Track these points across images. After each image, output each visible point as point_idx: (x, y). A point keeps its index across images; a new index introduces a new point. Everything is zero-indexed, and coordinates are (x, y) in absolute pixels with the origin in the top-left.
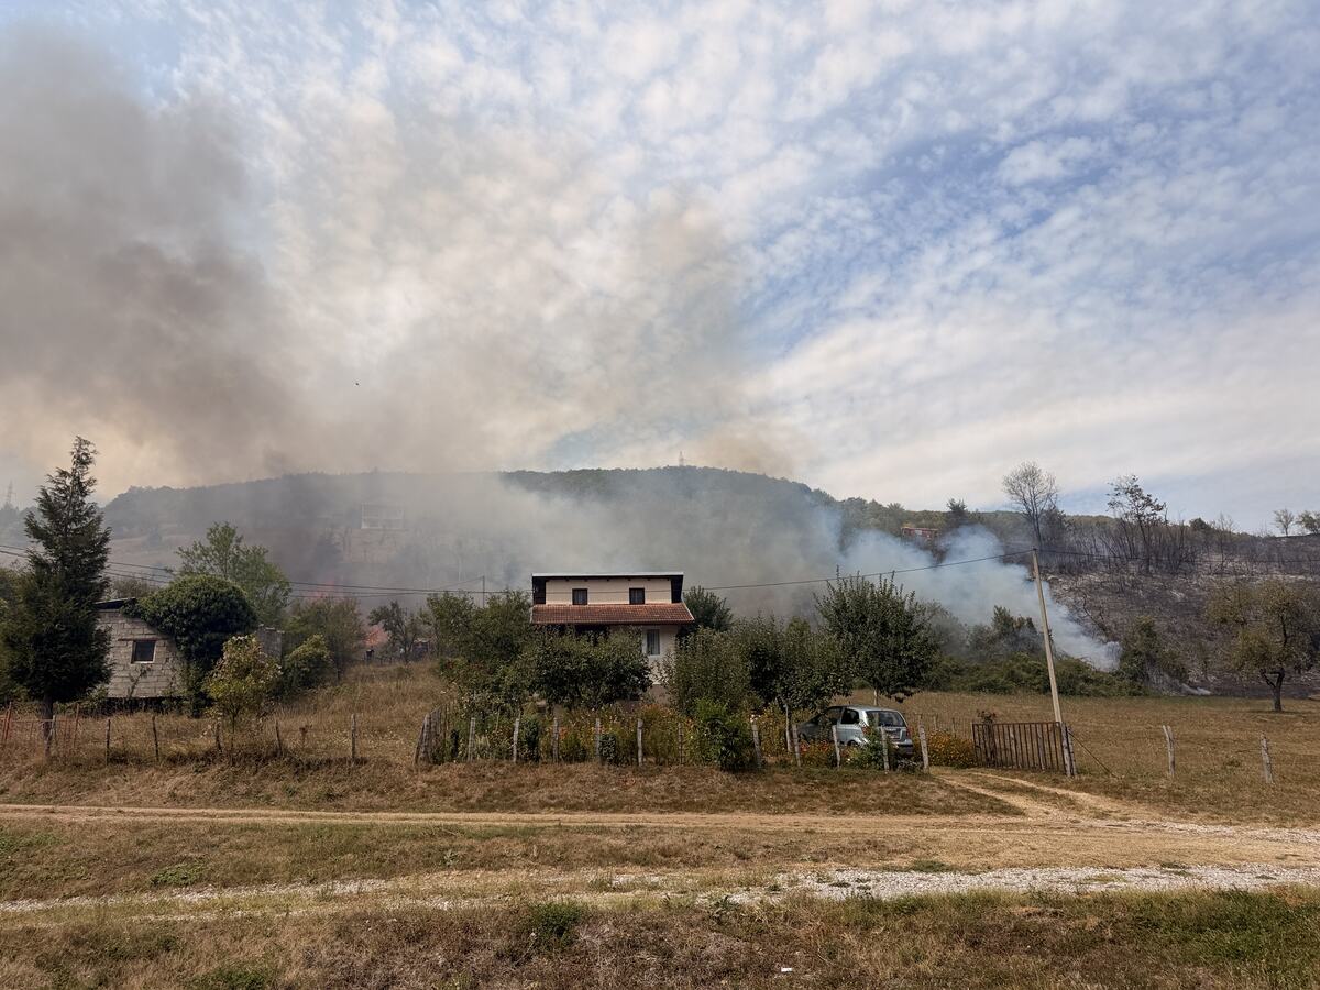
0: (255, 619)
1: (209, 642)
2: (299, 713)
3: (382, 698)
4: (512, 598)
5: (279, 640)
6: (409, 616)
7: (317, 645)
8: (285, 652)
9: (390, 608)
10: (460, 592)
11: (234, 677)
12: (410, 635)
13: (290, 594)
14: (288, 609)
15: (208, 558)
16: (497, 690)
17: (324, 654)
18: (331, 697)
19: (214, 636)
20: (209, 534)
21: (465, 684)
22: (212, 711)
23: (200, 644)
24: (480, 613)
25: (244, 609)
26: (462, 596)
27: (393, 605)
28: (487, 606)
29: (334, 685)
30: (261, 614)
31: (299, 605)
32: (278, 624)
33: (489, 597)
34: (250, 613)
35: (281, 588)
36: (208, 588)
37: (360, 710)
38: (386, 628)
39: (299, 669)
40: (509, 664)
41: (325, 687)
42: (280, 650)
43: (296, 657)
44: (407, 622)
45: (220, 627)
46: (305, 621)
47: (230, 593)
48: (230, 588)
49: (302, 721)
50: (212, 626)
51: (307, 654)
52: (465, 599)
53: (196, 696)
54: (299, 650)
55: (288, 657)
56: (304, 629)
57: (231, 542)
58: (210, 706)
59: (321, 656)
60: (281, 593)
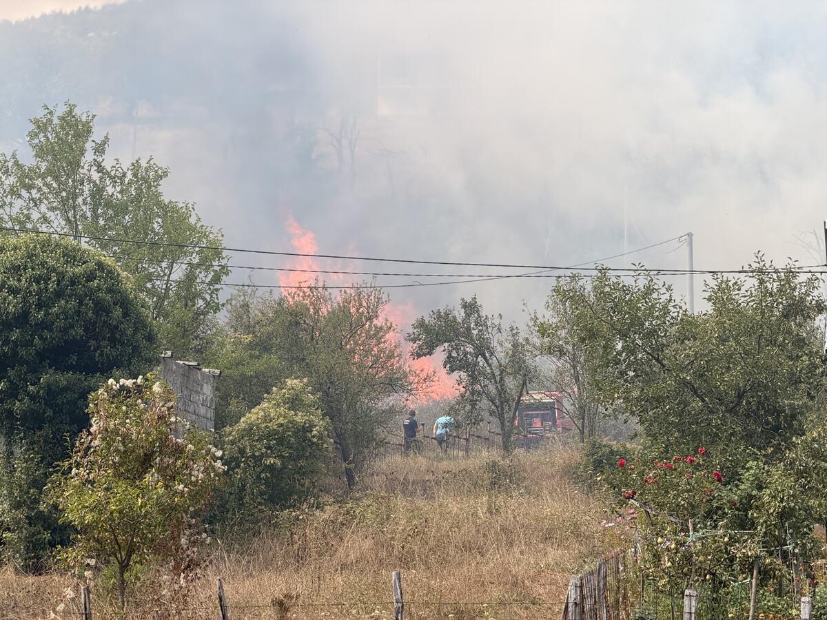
0: (151, 338)
1: (52, 393)
2: (267, 565)
3: (456, 536)
4: (774, 286)
5: (208, 390)
6: (505, 335)
7: (295, 403)
8: (221, 420)
9: (460, 314)
10: (639, 270)
11: (118, 475)
12: (511, 383)
13: (224, 279)
14: (222, 318)
15: (35, 194)
16: (744, 523)
17: (312, 426)
18: (337, 528)
19: (63, 379)
20: (33, 135)
21: (661, 506)
22: (71, 554)
23: (33, 398)
24: (689, 328)
25: (126, 314)
26: (642, 282)
27: (465, 306)
28: (708, 308)
29: (340, 501)
30: (162, 327)
31: (246, 306)
32: (203, 353)
33: (713, 284)
34: (140, 324)
35: (204, 264)
36: (43, 264)
37: (405, 561)
38: (452, 364)
39: (258, 459)
40: (769, 460)
41: (319, 507)
42: (210, 414)
43: (249, 431)
44: (501, 350)
45: (74, 359)
46: (263, 346)
47: (91, 277)
48: (92, 265)
49: (274, 585)
50: (57, 356)
51: (273, 426)
52: (649, 291)
53: (31, 521)
54: (253, 416)
55: (232, 432)
56: (260, 365)
57: (82, 153)
58: (66, 543)
59: (307, 429)
60: (203, 277)
